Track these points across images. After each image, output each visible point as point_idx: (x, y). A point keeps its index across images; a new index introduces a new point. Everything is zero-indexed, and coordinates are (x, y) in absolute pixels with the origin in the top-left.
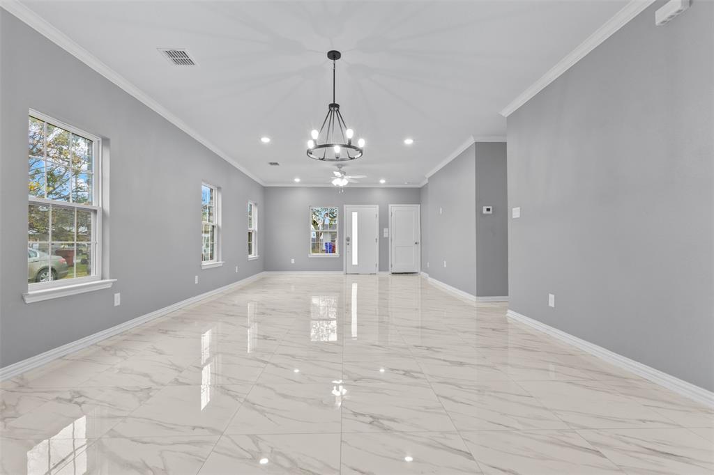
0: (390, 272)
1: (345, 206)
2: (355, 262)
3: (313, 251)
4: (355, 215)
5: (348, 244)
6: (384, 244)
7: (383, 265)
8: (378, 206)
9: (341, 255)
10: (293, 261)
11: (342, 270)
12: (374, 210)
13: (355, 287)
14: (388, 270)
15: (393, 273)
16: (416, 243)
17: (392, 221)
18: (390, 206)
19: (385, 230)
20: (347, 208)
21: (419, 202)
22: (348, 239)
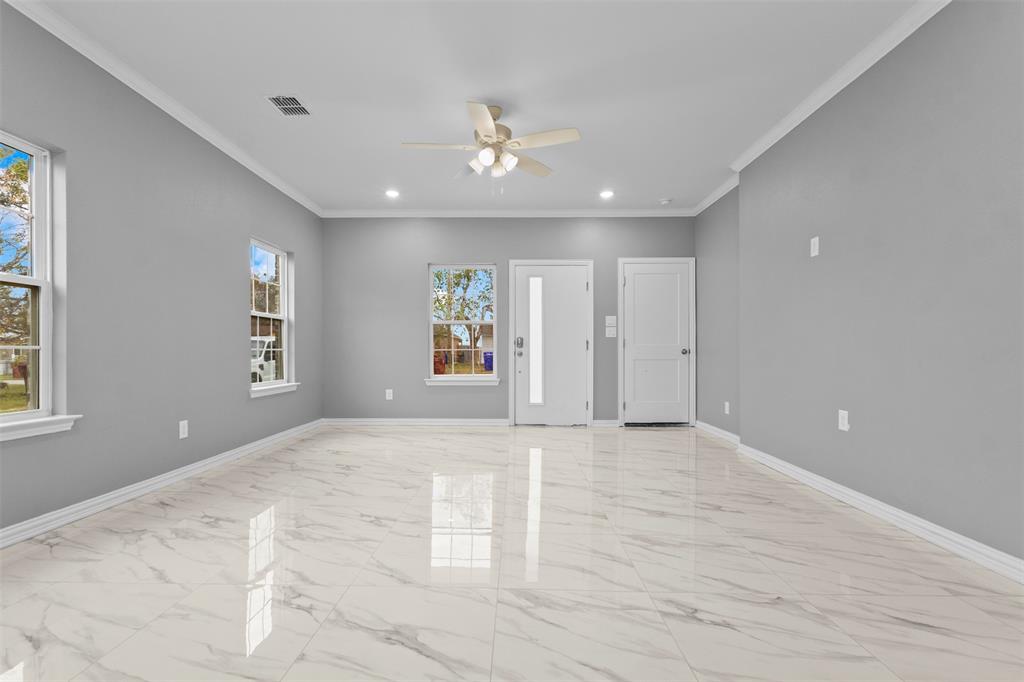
0: (621, 421)
1: (512, 262)
2: (536, 397)
3: (437, 371)
4: (536, 284)
5: (521, 354)
6: (605, 353)
7: (605, 405)
8: (591, 263)
9: (504, 381)
10: (389, 394)
11: (506, 416)
12: (583, 272)
13: (536, 455)
14: (616, 417)
15: (627, 425)
16: (684, 352)
17: (626, 298)
18: (621, 261)
19: (610, 320)
20: (517, 267)
21: (691, 252)
22: (520, 343)
